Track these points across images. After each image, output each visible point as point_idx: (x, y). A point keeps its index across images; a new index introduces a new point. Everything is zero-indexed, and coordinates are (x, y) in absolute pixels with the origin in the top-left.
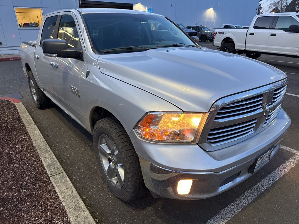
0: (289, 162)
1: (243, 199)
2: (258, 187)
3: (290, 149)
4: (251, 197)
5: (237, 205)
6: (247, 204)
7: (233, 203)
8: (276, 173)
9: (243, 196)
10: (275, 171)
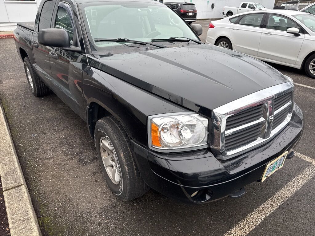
0: (303, 174)
1: (243, 226)
2: (263, 208)
3: (305, 156)
4: (254, 223)
5: (235, 234)
6: (247, 233)
7: (230, 232)
8: (286, 190)
9: (243, 221)
10: (285, 186)
